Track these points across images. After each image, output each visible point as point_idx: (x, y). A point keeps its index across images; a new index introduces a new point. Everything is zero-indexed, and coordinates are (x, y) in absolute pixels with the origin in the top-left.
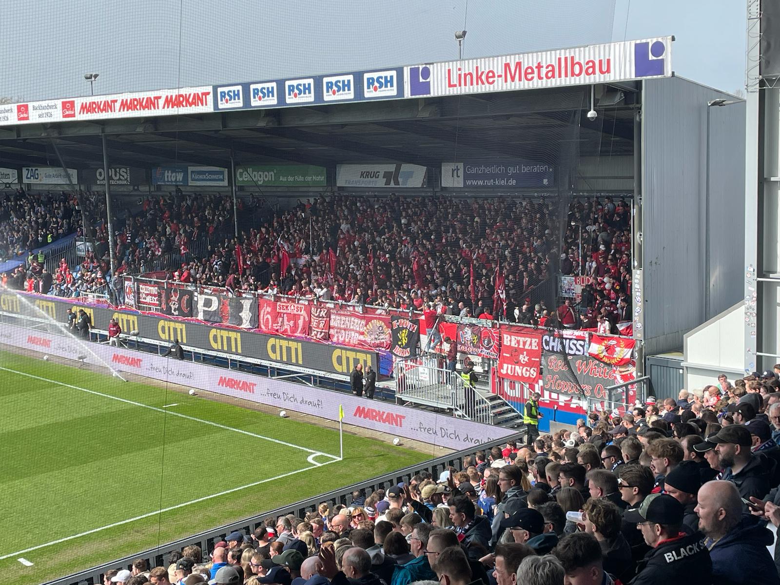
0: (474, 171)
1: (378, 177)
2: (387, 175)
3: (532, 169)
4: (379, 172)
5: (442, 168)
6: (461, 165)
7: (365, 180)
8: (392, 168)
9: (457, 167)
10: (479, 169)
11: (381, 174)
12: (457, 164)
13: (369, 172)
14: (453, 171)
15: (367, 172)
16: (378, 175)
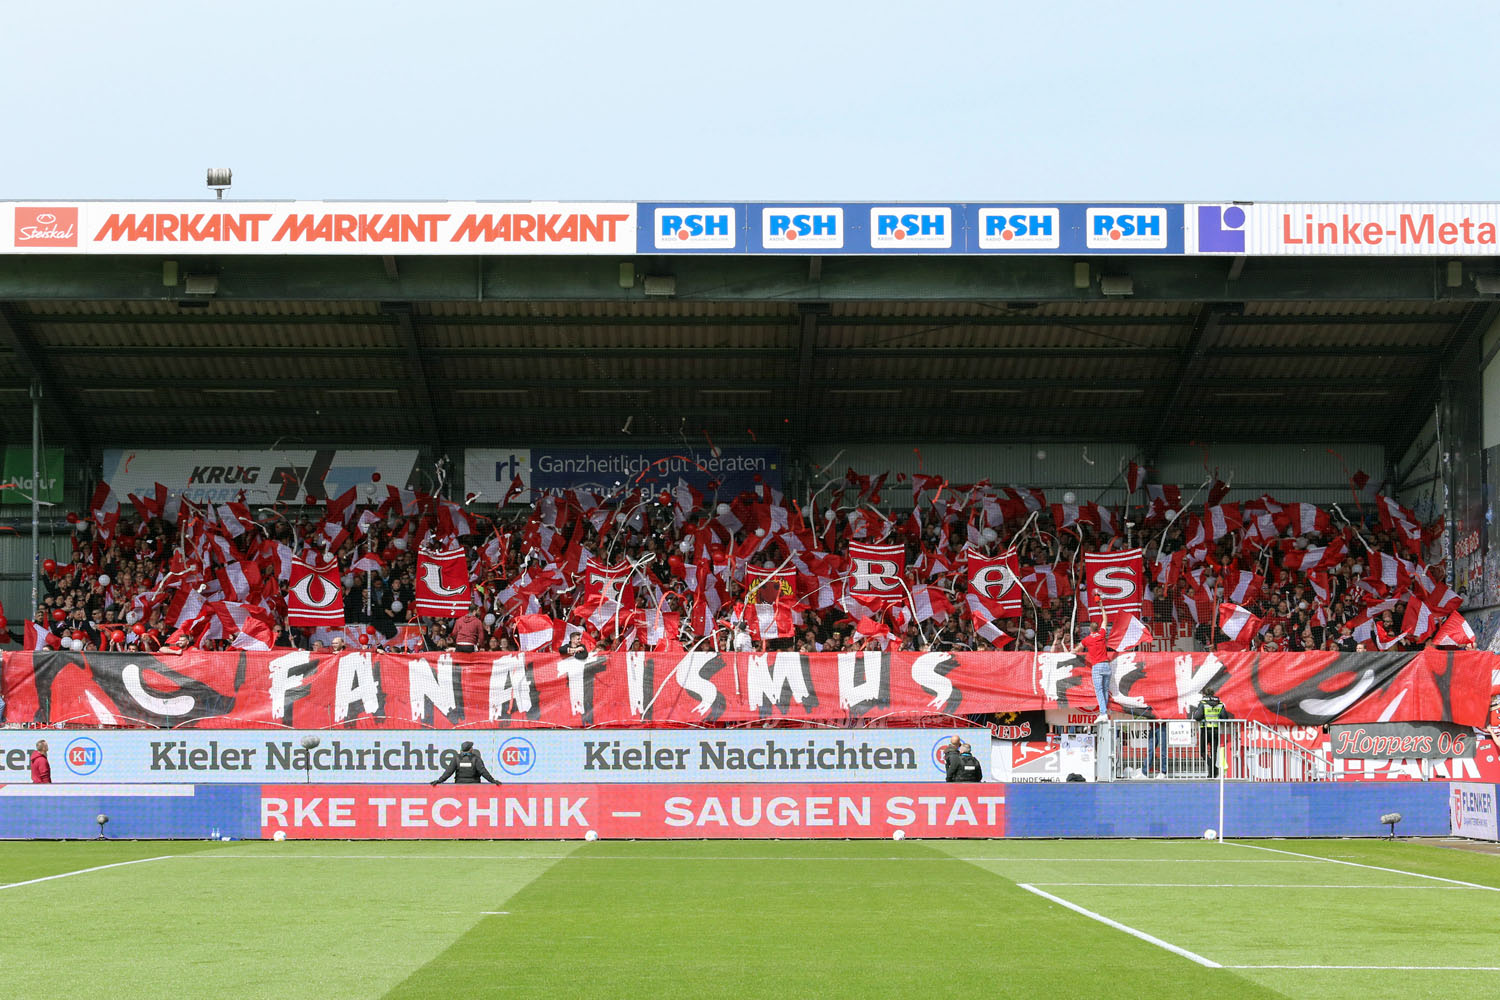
0: (560, 466)
1: (253, 481)
2: (285, 478)
3: (725, 464)
4: (258, 469)
5: (466, 459)
6: (524, 456)
7: (206, 486)
8: (304, 458)
9: (512, 458)
10: (577, 465)
11: (266, 475)
12: (513, 452)
13: (222, 470)
14: (499, 467)
15: (218, 468)
16: (255, 476)
